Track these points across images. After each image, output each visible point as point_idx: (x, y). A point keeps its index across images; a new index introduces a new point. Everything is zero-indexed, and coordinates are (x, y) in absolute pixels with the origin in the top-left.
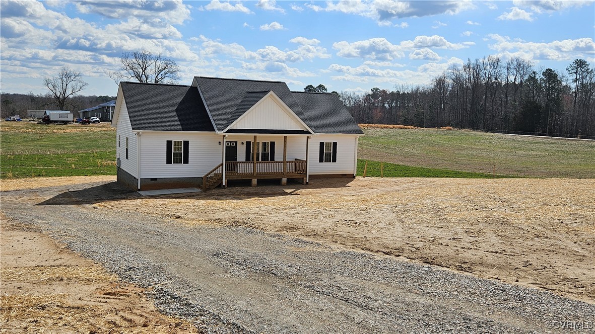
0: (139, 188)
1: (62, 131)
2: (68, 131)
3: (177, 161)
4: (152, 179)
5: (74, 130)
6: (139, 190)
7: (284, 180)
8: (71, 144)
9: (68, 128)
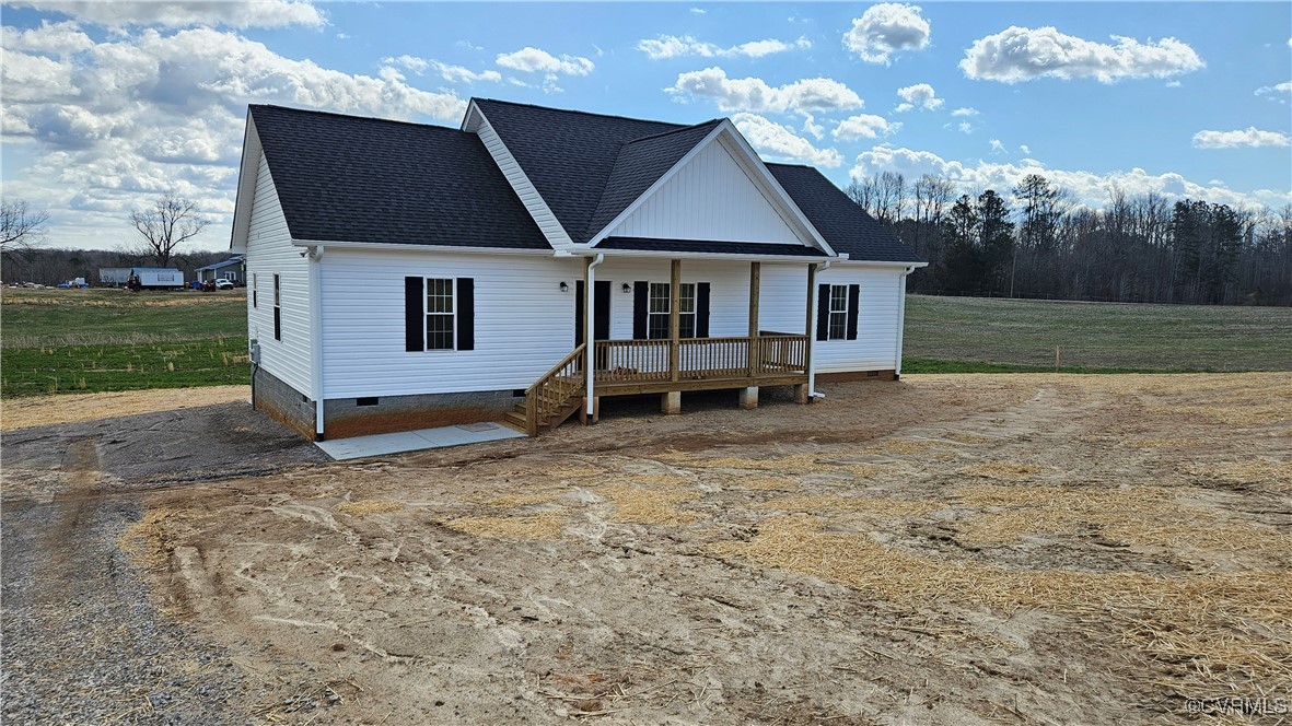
0: (320, 430)
1: (162, 304)
2: (172, 303)
3: (441, 342)
4: (362, 401)
5: (184, 302)
6: (321, 438)
7: (752, 393)
8: (176, 326)
9: (174, 297)
